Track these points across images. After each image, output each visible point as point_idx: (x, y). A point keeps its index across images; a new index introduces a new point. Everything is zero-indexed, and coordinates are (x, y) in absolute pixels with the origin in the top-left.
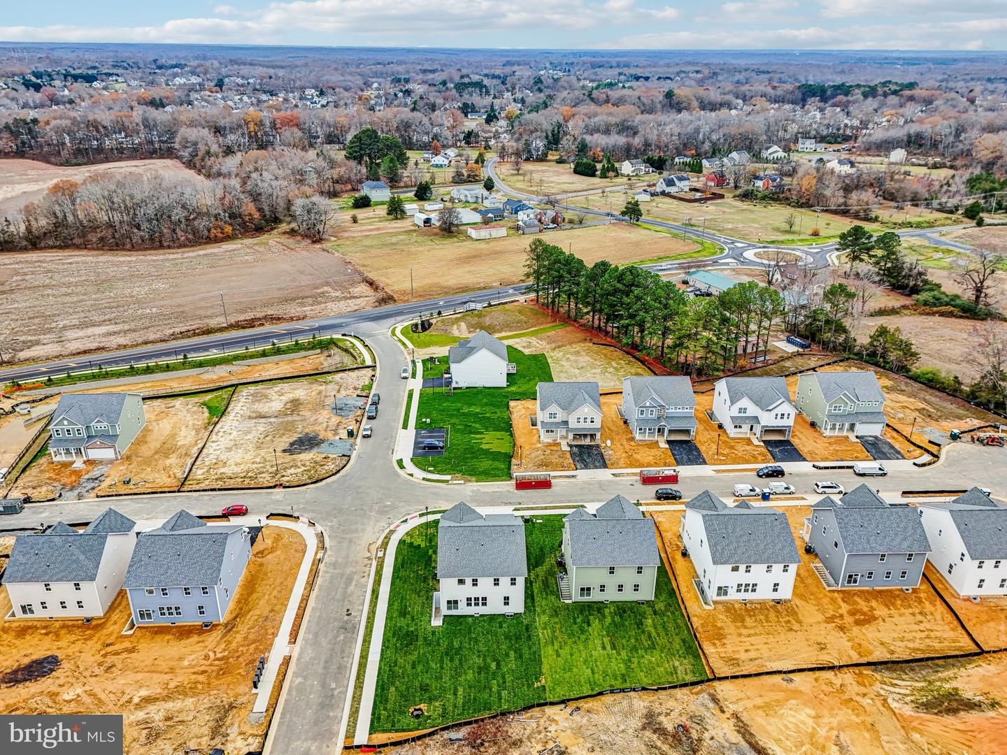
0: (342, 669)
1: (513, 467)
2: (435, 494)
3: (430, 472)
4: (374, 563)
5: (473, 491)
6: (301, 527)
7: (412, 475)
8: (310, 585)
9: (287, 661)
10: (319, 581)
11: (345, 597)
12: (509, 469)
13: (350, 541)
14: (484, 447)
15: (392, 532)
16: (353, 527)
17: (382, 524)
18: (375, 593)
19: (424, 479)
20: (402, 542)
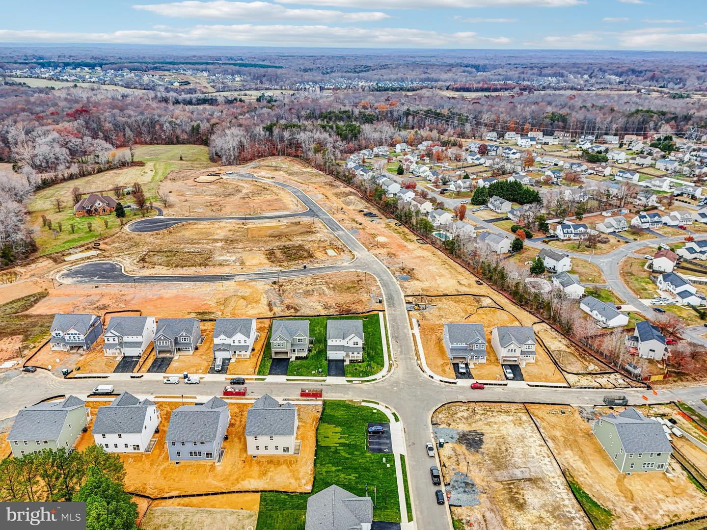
0: (393, 327)
1: (321, 410)
2: (370, 394)
3: (375, 409)
4: (393, 359)
5: (348, 394)
6: (437, 378)
7: (387, 407)
8: (417, 351)
9: (412, 329)
10: (414, 352)
11: (401, 347)
12: (324, 409)
13: (408, 369)
14: (339, 429)
15: (389, 371)
16: (409, 376)
17: (395, 376)
18: (388, 348)
19: (378, 404)
20: (383, 366)
